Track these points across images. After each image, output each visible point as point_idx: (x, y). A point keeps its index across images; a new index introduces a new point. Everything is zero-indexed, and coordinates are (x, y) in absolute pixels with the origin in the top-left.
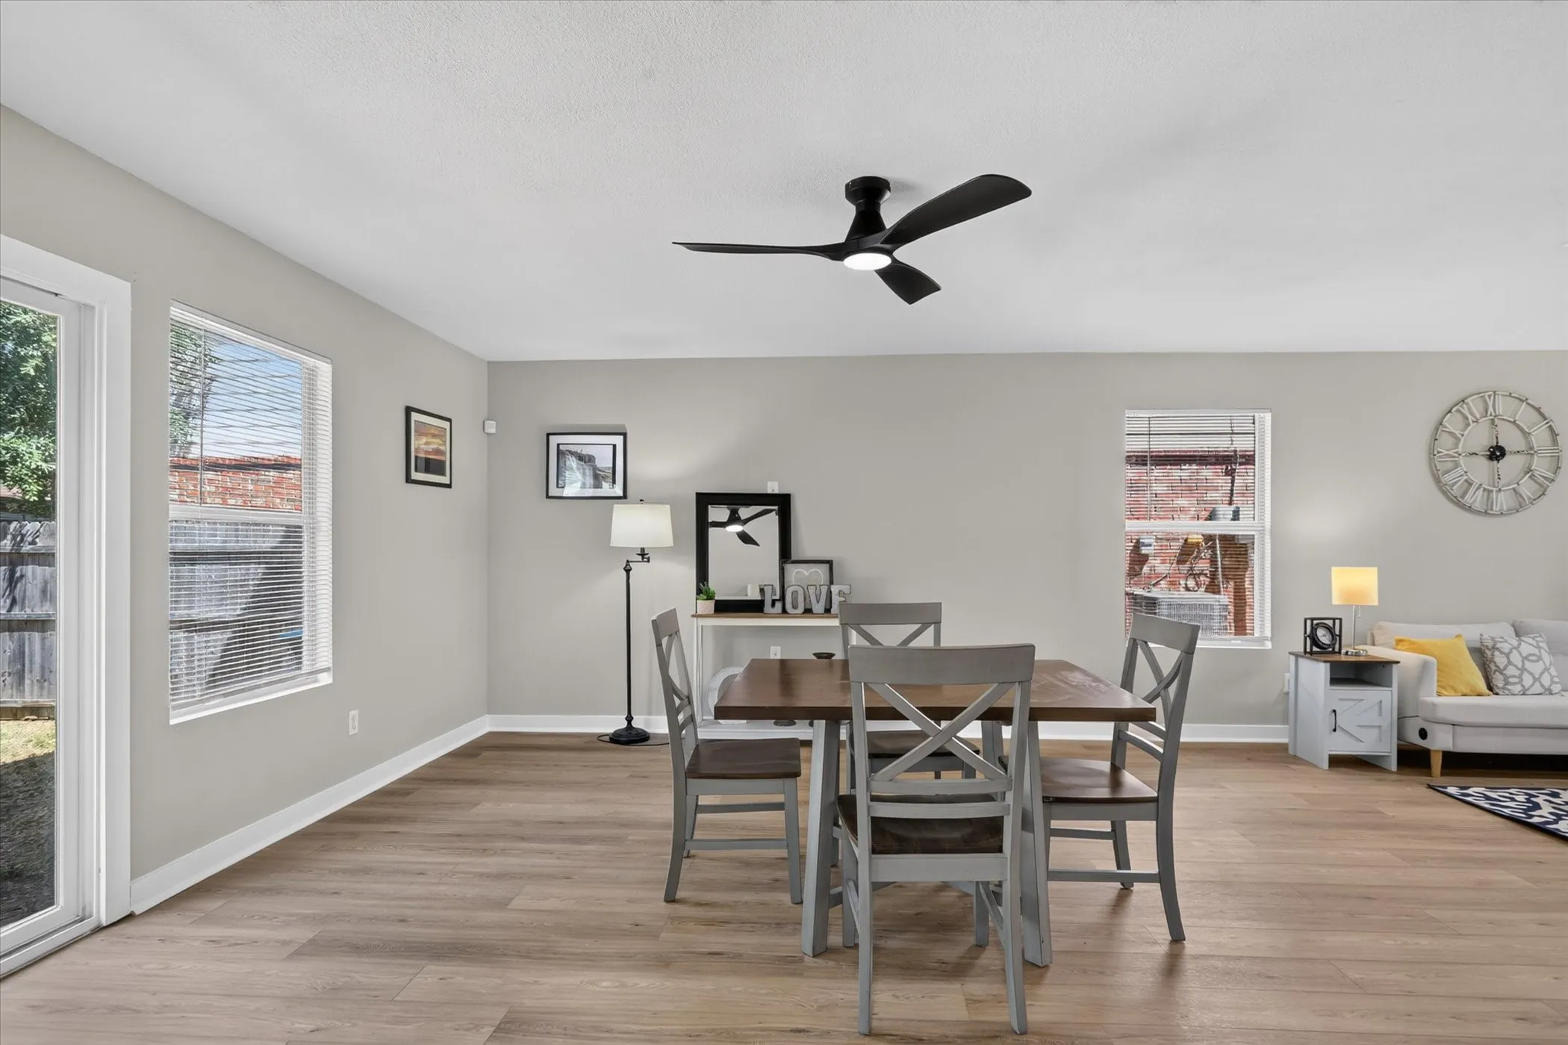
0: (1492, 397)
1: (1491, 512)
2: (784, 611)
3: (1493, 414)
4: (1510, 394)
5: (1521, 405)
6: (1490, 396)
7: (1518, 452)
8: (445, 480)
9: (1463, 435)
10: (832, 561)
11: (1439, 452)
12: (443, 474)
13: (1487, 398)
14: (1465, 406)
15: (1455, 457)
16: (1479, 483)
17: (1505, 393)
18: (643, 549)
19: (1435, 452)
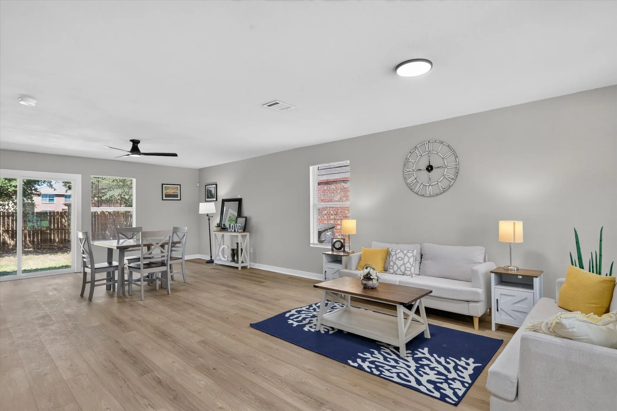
0: (428, 144)
1: (426, 195)
2: (235, 231)
3: (428, 151)
4: (435, 141)
5: (441, 145)
6: (427, 143)
7: (438, 167)
8: (179, 198)
9: (415, 162)
10: (247, 217)
11: (406, 170)
12: (178, 197)
13: (426, 144)
14: (416, 149)
15: (412, 172)
16: (421, 183)
17: (433, 141)
18: (207, 214)
19: (404, 170)
